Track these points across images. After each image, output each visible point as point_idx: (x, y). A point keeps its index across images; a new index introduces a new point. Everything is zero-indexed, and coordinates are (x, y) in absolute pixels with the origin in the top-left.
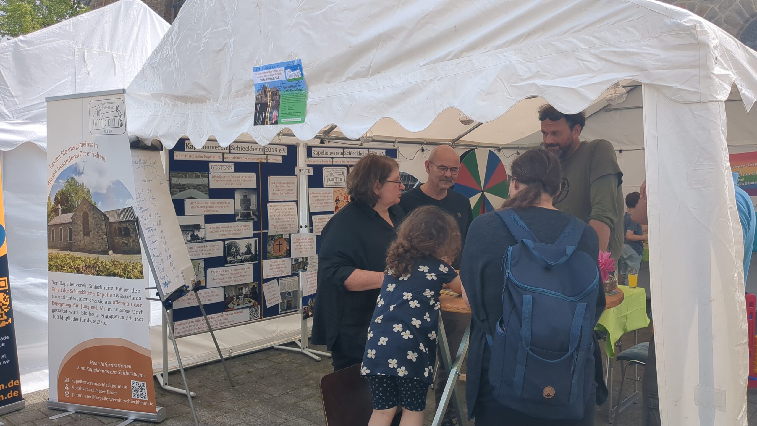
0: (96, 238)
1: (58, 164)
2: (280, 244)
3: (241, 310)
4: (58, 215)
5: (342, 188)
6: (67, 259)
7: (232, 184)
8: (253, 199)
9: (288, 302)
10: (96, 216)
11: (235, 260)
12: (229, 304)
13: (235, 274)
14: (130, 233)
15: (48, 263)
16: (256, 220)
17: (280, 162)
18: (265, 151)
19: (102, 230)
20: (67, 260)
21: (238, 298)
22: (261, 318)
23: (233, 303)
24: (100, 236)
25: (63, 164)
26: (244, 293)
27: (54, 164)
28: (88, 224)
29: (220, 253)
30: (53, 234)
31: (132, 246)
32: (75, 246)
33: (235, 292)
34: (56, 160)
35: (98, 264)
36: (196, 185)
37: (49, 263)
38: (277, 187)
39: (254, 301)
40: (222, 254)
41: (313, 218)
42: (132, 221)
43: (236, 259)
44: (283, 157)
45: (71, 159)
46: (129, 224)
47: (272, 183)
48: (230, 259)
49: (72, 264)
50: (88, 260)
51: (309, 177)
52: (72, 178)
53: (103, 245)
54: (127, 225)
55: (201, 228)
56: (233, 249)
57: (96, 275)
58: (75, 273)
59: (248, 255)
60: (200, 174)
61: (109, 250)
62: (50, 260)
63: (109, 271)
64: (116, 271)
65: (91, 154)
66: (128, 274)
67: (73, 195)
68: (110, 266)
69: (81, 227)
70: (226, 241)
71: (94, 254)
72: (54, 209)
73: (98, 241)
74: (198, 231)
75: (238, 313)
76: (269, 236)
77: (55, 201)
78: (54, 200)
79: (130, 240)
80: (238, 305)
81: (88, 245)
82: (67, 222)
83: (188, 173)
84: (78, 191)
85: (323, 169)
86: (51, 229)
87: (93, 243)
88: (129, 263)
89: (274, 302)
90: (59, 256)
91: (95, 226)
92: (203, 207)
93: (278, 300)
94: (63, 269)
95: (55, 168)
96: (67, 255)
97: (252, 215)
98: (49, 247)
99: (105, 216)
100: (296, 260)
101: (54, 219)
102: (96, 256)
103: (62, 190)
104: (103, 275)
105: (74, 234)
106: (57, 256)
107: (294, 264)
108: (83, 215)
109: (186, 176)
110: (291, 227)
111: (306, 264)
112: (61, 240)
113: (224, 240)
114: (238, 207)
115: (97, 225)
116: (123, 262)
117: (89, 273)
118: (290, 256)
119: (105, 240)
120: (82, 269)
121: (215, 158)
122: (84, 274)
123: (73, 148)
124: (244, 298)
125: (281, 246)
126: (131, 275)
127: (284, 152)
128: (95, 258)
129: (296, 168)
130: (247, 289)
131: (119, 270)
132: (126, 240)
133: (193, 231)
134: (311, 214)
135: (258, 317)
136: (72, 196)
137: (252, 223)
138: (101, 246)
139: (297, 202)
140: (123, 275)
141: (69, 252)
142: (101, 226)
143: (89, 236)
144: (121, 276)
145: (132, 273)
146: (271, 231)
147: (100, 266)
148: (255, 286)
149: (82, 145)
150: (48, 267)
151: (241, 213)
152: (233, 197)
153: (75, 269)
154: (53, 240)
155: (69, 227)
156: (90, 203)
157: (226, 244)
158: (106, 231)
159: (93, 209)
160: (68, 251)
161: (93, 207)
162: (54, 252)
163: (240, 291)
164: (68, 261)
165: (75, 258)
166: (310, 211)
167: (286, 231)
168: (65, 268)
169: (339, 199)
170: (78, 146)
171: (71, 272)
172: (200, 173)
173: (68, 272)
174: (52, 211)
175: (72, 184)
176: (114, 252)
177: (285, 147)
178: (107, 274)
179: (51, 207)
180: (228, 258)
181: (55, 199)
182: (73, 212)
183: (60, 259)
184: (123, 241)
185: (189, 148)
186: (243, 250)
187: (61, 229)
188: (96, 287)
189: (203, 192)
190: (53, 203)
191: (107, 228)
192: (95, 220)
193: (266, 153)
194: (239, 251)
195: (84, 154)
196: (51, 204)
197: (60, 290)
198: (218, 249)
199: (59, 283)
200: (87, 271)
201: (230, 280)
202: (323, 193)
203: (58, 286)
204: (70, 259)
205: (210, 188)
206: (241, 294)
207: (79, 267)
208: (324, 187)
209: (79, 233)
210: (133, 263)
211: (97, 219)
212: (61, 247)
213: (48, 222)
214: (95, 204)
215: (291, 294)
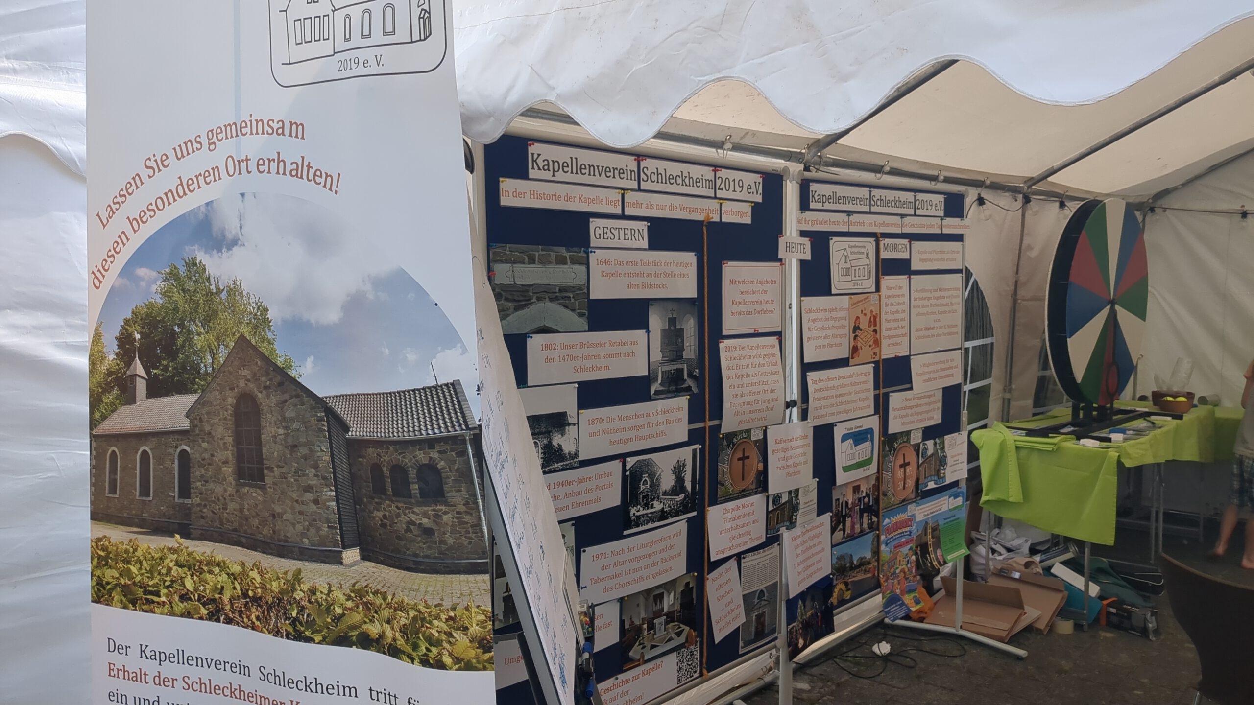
0: (292, 498)
1: (133, 206)
2: (744, 458)
3: (658, 661)
4: (131, 400)
5: (866, 295)
6: (171, 565)
7: (644, 286)
8: (689, 326)
9: (760, 617)
10: (290, 413)
11: (647, 514)
12: (631, 647)
13: (650, 556)
14: (446, 488)
15: (92, 575)
16: (695, 390)
17: (748, 220)
18: (717, 187)
19: (316, 467)
20: (169, 569)
21: (651, 627)
22: (702, 674)
23: (639, 645)
24: (308, 489)
25: (154, 207)
26: (666, 610)
27: (114, 207)
28: (259, 442)
29: (612, 498)
30: (113, 470)
31: (451, 541)
32: (202, 517)
33: (646, 611)
34: (126, 193)
35: (298, 595)
36: (558, 289)
37: (98, 573)
38: (742, 293)
39: (687, 628)
40: (616, 501)
41: (808, 378)
42: (456, 441)
43: (650, 511)
44: (756, 207)
45: (185, 187)
46: (439, 452)
47: (732, 282)
48: (637, 514)
49: (189, 584)
50: (254, 574)
51: (803, 263)
52: (192, 264)
53: (319, 524)
54: (435, 455)
55: (569, 424)
56: (645, 482)
57: (288, 638)
58: (201, 618)
59: (678, 495)
60: (567, 255)
61: (345, 547)
62: (99, 563)
63: (342, 626)
64: (374, 629)
65: (274, 165)
66: (428, 650)
67: (193, 328)
68: (345, 609)
69: (226, 449)
70: (628, 459)
71: (281, 555)
72: (117, 377)
73: (298, 508)
74: (563, 435)
75: (652, 670)
76: (723, 434)
77: (119, 346)
78: (116, 342)
79: (445, 517)
80: (653, 647)
81: (255, 522)
82: (169, 427)
83: (538, 252)
84: (215, 313)
85: (831, 242)
86: (106, 452)
87: (280, 515)
88: (436, 606)
89: (728, 623)
90: (135, 550)
91: (287, 452)
92: (574, 358)
93: (737, 617)
94: (153, 602)
95: (119, 223)
96: (170, 549)
97: (686, 376)
98: (96, 516)
99: (330, 412)
100: (777, 498)
101: (115, 415)
102: (290, 565)
103: (150, 306)
104: (318, 638)
105: (197, 472)
106: (127, 551)
107: (772, 511)
108: (236, 407)
109: (532, 261)
110: (769, 406)
111: (795, 508)
112: (145, 491)
113: (623, 457)
114: (657, 356)
115: (294, 447)
116: (406, 600)
117: (257, 623)
118: (765, 489)
119: (328, 508)
120: (228, 607)
121: (604, 202)
122: (238, 624)
123: (195, 145)
124: (667, 623)
125: (746, 461)
126: (439, 654)
127: (757, 193)
128: (286, 573)
129: (780, 240)
130: (672, 595)
131: (387, 627)
132: (425, 515)
133: (548, 433)
134: (806, 368)
135: (695, 672)
136: (189, 332)
137: (687, 402)
138: (313, 531)
139: (779, 335)
140: (408, 649)
141: (176, 541)
142: (310, 450)
143: (263, 488)
144: (394, 652)
145: (445, 645)
146: (728, 425)
147: (304, 603)
148: (691, 586)
149: (238, 129)
150: (93, 587)
151: (662, 372)
152: (644, 325)
153: (204, 605)
154: (113, 490)
155: (177, 447)
156: (268, 362)
157: (628, 468)
158: (334, 473)
159: (281, 384)
160: (173, 536)
161: (279, 378)
162: (118, 535)
163: (656, 604)
164: (173, 573)
165: (201, 562)
166: (806, 361)
167: (759, 420)
168: (163, 599)
169: (861, 327)
170: (214, 136)
171: (188, 615)
172: (568, 251)
173: (172, 614)
174: (108, 384)
175: (189, 285)
176: (365, 557)
177: (758, 178)
178: (333, 636)
179: (104, 368)
180: (633, 511)
181: (119, 339)
182: (195, 392)
183: (141, 563)
184: (413, 517)
185: (539, 169)
186: (667, 482)
187: (145, 452)
188: (289, 683)
189: (573, 310)
190: (112, 357)
191: (337, 461)
192: (286, 428)
193: (720, 194)
194: (659, 485)
195: (243, 165)
196: (103, 358)
197: (139, 677)
198: (610, 485)
199: (135, 651)
200: (248, 617)
201: (637, 575)
202: (831, 310)
203: (133, 662)
204: (181, 566)
205: (592, 297)
206: (658, 614)
207: (217, 596)
208: (833, 292)
209: (218, 470)
210: (454, 609)
211: (295, 426)
212: (144, 520)
213: (93, 424)
214: (290, 367)
215: (766, 594)
